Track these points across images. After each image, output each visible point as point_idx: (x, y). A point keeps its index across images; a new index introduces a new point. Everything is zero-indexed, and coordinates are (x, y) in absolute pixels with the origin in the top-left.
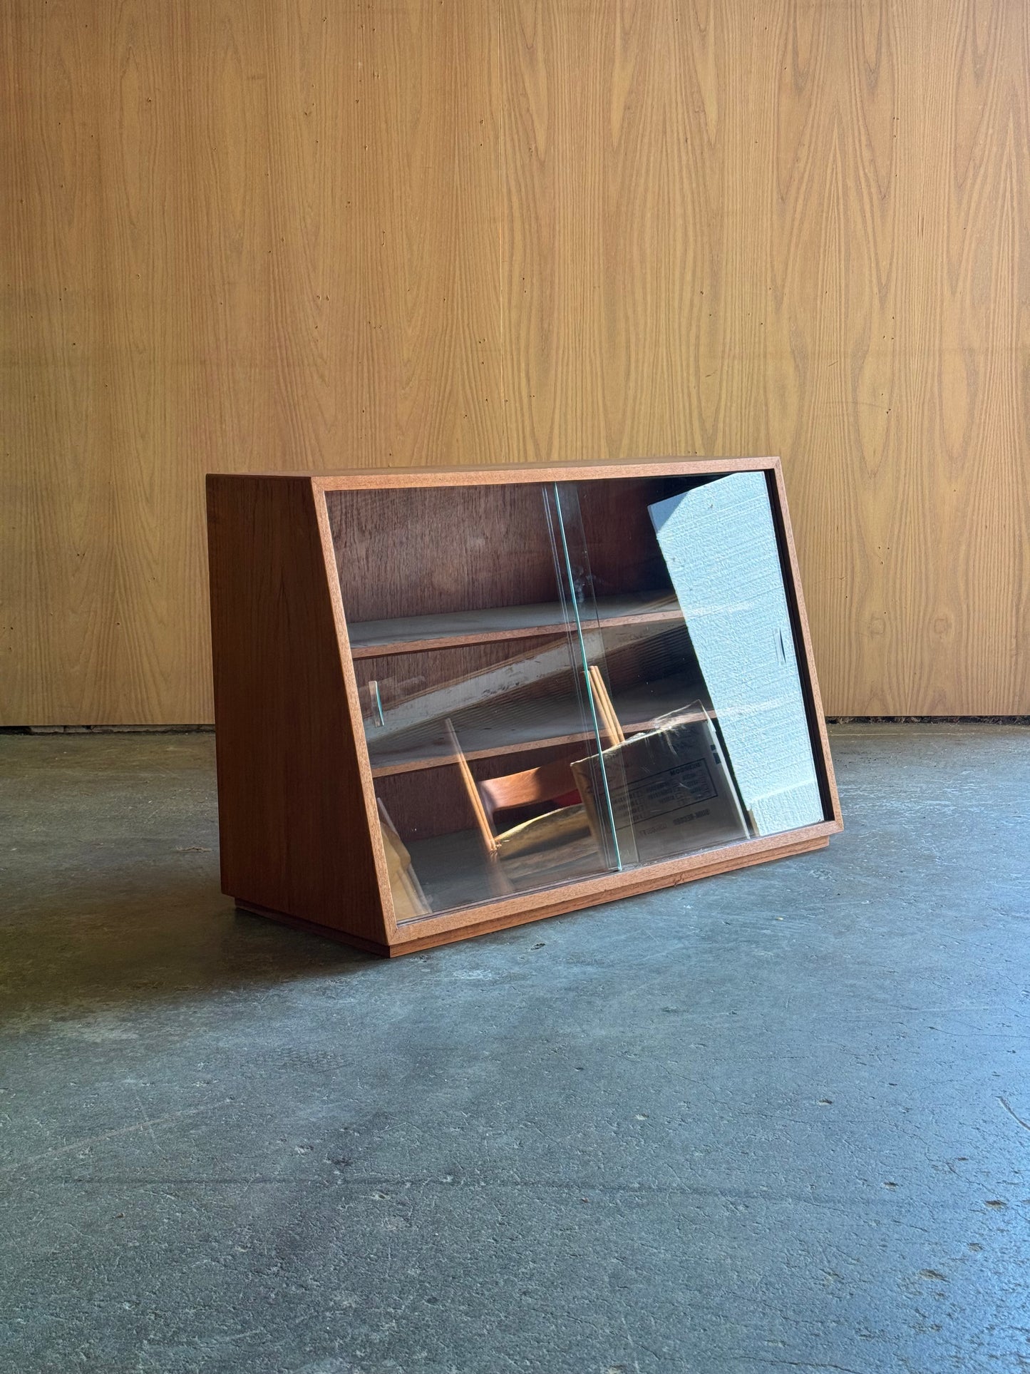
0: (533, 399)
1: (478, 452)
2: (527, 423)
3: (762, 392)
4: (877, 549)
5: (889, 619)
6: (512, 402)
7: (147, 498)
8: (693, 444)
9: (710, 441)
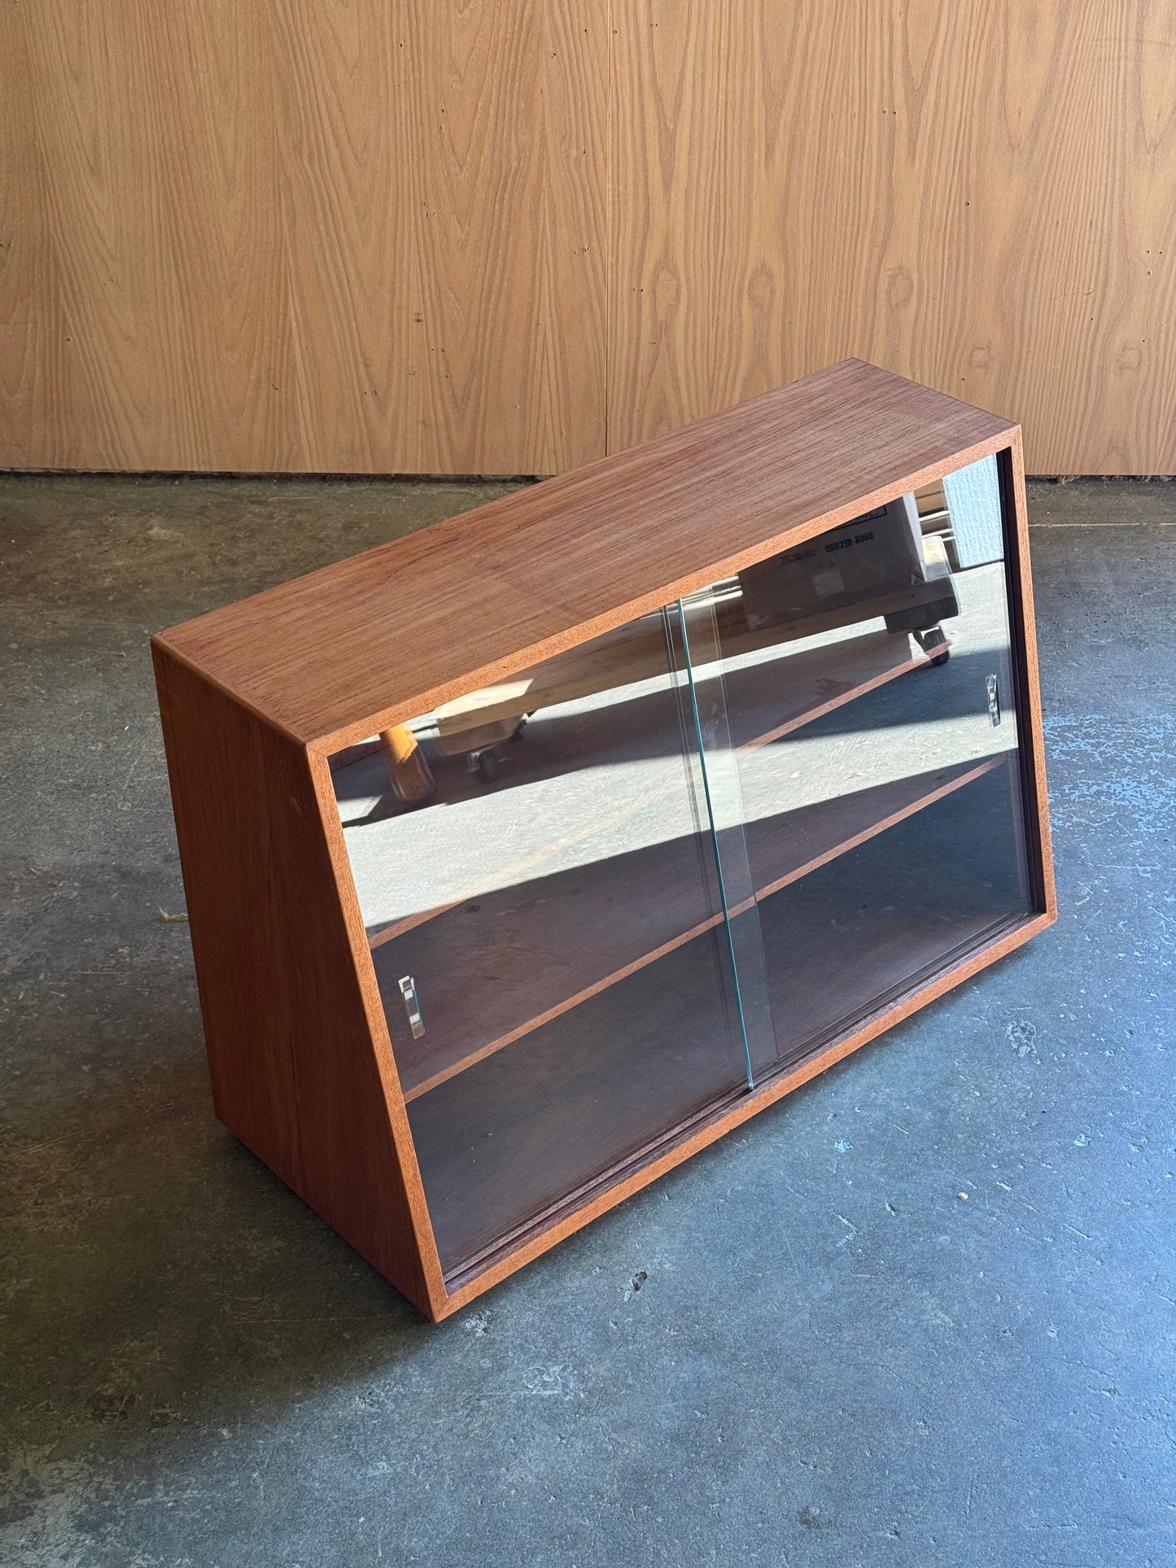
0: (656, 29)
1: (573, 108)
2: (646, 66)
3: (1000, 22)
4: (1144, 253)
5: (1149, 349)
6: (624, 32)
7: (92, 170)
8: (892, 100)
9: (916, 96)
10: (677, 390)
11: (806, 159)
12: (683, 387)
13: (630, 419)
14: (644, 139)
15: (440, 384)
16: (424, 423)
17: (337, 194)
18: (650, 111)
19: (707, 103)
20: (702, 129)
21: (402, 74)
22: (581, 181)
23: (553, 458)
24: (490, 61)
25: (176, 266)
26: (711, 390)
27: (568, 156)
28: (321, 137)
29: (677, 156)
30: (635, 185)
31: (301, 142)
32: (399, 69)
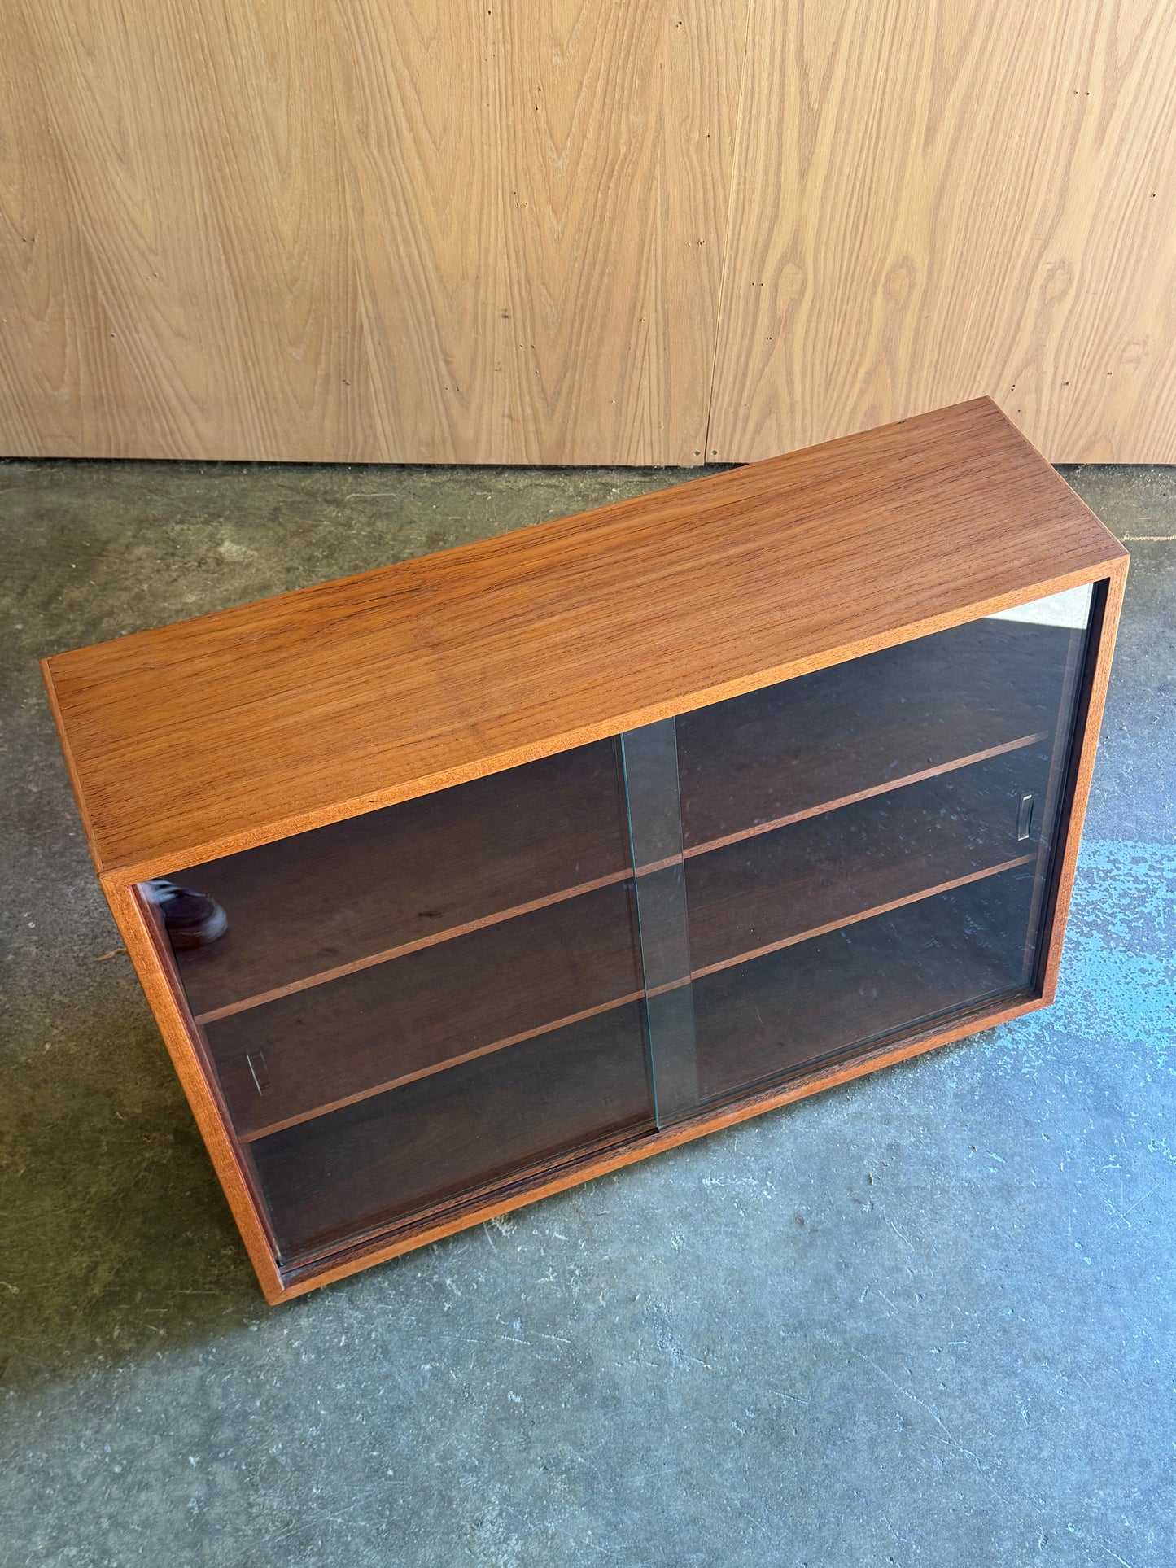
8: (1087, 79)
9: (1116, 75)
10: (790, 384)
11: (972, 145)
12: (797, 379)
13: (736, 413)
14: (781, 120)
15: (528, 379)
16: (510, 417)
17: (412, 182)
18: (792, 89)
19: (862, 80)
20: (853, 111)
21: (490, 47)
22: (701, 168)
23: (648, 449)
24: (600, 31)
25: (228, 261)
26: (828, 385)
27: (688, 140)
28: (391, 120)
29: (819, 139)
30: (766, 173)
31: (367, 125)
32: (487, 40)
